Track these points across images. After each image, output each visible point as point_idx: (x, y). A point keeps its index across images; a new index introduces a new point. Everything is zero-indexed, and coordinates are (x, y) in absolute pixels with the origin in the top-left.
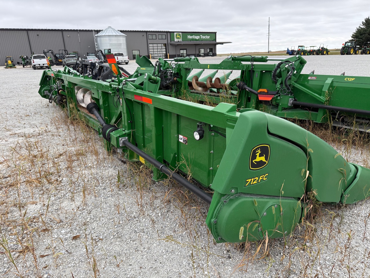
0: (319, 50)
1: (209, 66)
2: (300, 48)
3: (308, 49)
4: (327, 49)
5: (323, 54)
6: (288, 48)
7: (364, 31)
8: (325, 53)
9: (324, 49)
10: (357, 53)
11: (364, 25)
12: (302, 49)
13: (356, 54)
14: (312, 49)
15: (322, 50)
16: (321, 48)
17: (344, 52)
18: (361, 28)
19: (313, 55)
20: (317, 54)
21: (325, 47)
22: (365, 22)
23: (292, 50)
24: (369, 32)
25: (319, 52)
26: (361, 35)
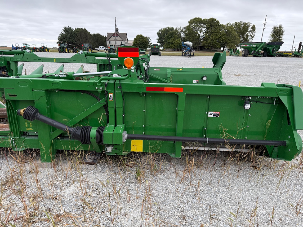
0: (41, 48)
1: (55, 59)
2: (24, 45)
3: (32, 47)
4: (47, 48)
5: (44, 51)
6: (12, 45)
7: (65, 36)
8: (46, 50)
10: (70, 52)
11: (64, 32)
12: (27, 47)
14: (35, 47)
15: (44, 48)
16: (42, 47)
17: (61, 51)
18: (63, 33)
19: (37, 51)
20: (41, 51)
21: (46, 46)
22: (64, 29)
23: (16, 47)
24: (69, 37)
25: (41, 50)
26: (64, 38)
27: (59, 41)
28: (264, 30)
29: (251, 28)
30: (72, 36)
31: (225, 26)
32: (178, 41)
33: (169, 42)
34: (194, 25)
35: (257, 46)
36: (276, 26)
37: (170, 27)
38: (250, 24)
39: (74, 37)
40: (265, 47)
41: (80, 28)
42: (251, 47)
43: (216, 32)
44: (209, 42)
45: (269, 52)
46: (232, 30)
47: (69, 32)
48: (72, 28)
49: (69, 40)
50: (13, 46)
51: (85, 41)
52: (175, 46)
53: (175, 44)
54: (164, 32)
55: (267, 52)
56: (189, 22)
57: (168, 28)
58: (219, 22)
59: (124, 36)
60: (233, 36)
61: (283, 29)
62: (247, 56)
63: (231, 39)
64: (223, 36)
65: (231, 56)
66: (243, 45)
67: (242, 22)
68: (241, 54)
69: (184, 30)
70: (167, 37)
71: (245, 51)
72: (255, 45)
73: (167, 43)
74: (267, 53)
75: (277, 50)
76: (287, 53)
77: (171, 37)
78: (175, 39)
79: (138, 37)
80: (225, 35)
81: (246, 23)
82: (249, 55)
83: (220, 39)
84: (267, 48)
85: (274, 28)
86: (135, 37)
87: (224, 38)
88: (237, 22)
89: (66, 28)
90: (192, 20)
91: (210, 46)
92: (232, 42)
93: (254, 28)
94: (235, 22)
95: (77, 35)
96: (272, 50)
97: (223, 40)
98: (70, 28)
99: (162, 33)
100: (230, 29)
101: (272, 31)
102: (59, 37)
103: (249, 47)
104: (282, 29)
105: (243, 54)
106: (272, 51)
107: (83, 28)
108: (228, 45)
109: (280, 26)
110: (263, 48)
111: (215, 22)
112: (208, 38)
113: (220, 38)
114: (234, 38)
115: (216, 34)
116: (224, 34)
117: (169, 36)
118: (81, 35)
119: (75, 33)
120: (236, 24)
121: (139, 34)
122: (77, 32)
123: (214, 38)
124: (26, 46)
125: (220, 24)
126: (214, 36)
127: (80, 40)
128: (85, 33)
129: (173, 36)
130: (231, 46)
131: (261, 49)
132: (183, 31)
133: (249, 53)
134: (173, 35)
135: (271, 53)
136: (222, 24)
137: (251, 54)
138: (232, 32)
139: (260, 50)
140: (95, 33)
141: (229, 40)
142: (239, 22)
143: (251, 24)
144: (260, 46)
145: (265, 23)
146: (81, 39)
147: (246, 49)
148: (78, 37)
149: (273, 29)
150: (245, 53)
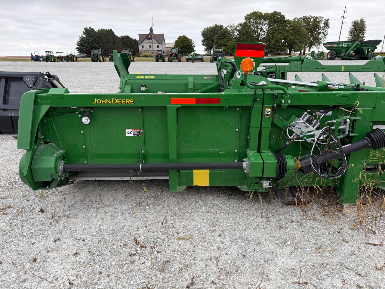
0: (67, 56)
2: (47, 53)
3: (56, 55)
5: (72, 61)
7: (87, 40)
8: (75, 59)
9: (73, 55)
11: (85, 34)
13: (104, 61)
14: (59, 54)
15: (71, 57)
16: (69, 55)
17: (94, 59)
18: (83, 37)
19: (63, 61)
20: (67, 61)
21: (73, 54)
22: (84, 31)
23: (36, 56)
24: (92, 42)
25: (68, 58)
26: (85, 43)
27: (78, 46)
28: (342, 25)
29: (323, 23)
30: (95, 39)
31: (291, 21)
32: (233, 43)
33: (221, 44)
34: (252, 22)
35: (348, 46)
36: (356, 20)
37: (218, 24)
38: (321, 18)
39: (98, 41)
40: (358, 46)
41: (104, 29)
42: (340, 48)
43: (281, 30)
44: (273, 42)
45: (363, 54)
46: (301, 27)
47: (91, 34)
48: (94, 29)
49: (92, 45)
50: (32, 54)
51: (113, 45)
52: (228, 48)
53: (229, 46)
54: (211, 32)
55: (360, 53)
56: (246, 18)
57: (216, 25)
58: (285, 16)
59: (160, 38)
60: (303, 34)
61: (365, 24)
62: (334, 59)
63: (300, 38)
64: (290, 34)
66: (328, 46)
67: (312, 16)
68: (326, 57)
69: (239, 28)
70: (218, 38)
71: (331, 53)
72: (346, 44)
73: (218, 45)
74: (360, 55)
75: (373, 51)
77: (223, 37)
78: (229, 40)
79: (181, 38)
80: (292, 33)
81: (317, 17)
82: (336, 58)
83: (287, 39)
84: (361, 48)
85: (354, 23)
86: (177, 39)
87: (291, 38)
88: (305, 17)
89: (86, 30)
90: (249, 15)
91: (273, 48)
92: (301, 42)
93: (327, 24)
94: (303, 17)
95: (102, 38)
96: (367, 50)
97: (290, 40)
98: (92, 29)
99: (209, 32)
100: (298, 26)
101: (352, 26)
102: (79, 41)
103: (338, 47)
104: (363, 24)
105: (329, 57)
106: (366, 52)
107: (110, 29)
108: (297, 46)
109: (362, 20)
110: (356, 49)
111: (279, 16)
112: (272, 38)
113: (287, 37)
114: (303, 37)
115: (281, 32)
116: (292, 31)
117: (221, 37)
118: (107, 38)
119: (99, 36)
120: (305, 18)
121: (182, 35)
122: (102, 34)
123: (279, 38)
124: (50, 54)
125: (286, 19)
126: (279, 35)
127: (105, 44)
128: (111, 36)
129: (226, 37)
130: (300, 47)
131: (353, 50)
132: (237, 30)
133: (337, 55)
134: (225, 35)
135: (366, 54)
136: (288, 19)
137: (339, 57)
138: (300, 29)
139: (352, 52)
140: (123, 36)
141: (297, 39)
142: (308, 15)
143: (323, 19)
144: (351, 46)
145: (343, 17)
146: (108, 43)
147: (333, 50)
148: (102, 41)
149: (352, 24)
150: (331, 56)
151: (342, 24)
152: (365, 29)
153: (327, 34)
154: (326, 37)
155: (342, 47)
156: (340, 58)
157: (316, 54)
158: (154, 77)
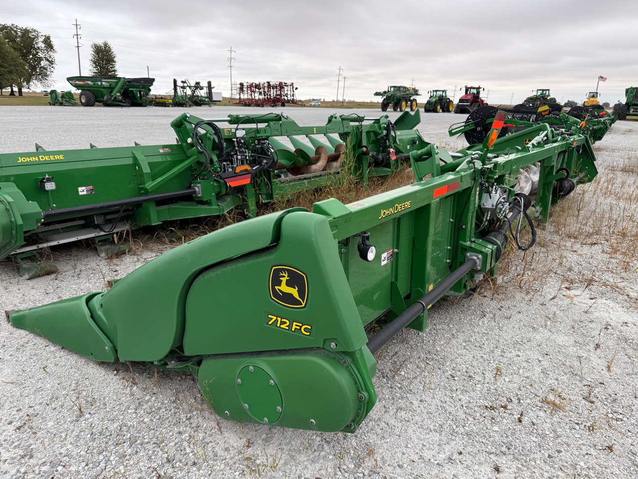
28: (78, 49)
29: (43, 42)
35: (111, 85)
36: (97, 43)
38: (36, 32)
40: (126, 87)
42: (100, 87)
45: (134, 97)
55: (129, 97)
60: (10, 58)
61: (112, 51)
62: (92, 105)
65: (54, 105)
66: (77, 82)
67: (17, 26)
68: (78, 101)
71: (87, 95)
72: (108, 82)
74: (131, 99)
75: (147, 94)
76: (164, 100)
81: (28, 29)
82: (96, 103)
85: (95, 47)
93: (48, 44)
96: (138, 93)
101: (93, 53)
103: (95, 86)
104: (110, 51)
105: (83, 101)
106: (139, 95)
108: (5, 78)
110: (123, 90)
131: (119, 92)
133: (96, 99)
135: (139, 99)
137: (100, 102)
139: (119, 94)
142: (9, 24)
143: (41, 34)
144: (116, 85)
145: (77, 35)
147: (88, 90)
149: (92, 49)
150: (88, 100)
151: (78, 47)
152: (115, 59)
153: (53, 60)
154: (53, 65)
155: (102, 86)
156: (102, 104)
157: (60, 96)
158: (61, 157)
